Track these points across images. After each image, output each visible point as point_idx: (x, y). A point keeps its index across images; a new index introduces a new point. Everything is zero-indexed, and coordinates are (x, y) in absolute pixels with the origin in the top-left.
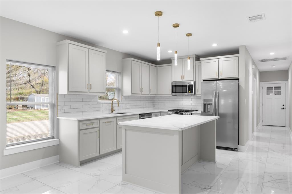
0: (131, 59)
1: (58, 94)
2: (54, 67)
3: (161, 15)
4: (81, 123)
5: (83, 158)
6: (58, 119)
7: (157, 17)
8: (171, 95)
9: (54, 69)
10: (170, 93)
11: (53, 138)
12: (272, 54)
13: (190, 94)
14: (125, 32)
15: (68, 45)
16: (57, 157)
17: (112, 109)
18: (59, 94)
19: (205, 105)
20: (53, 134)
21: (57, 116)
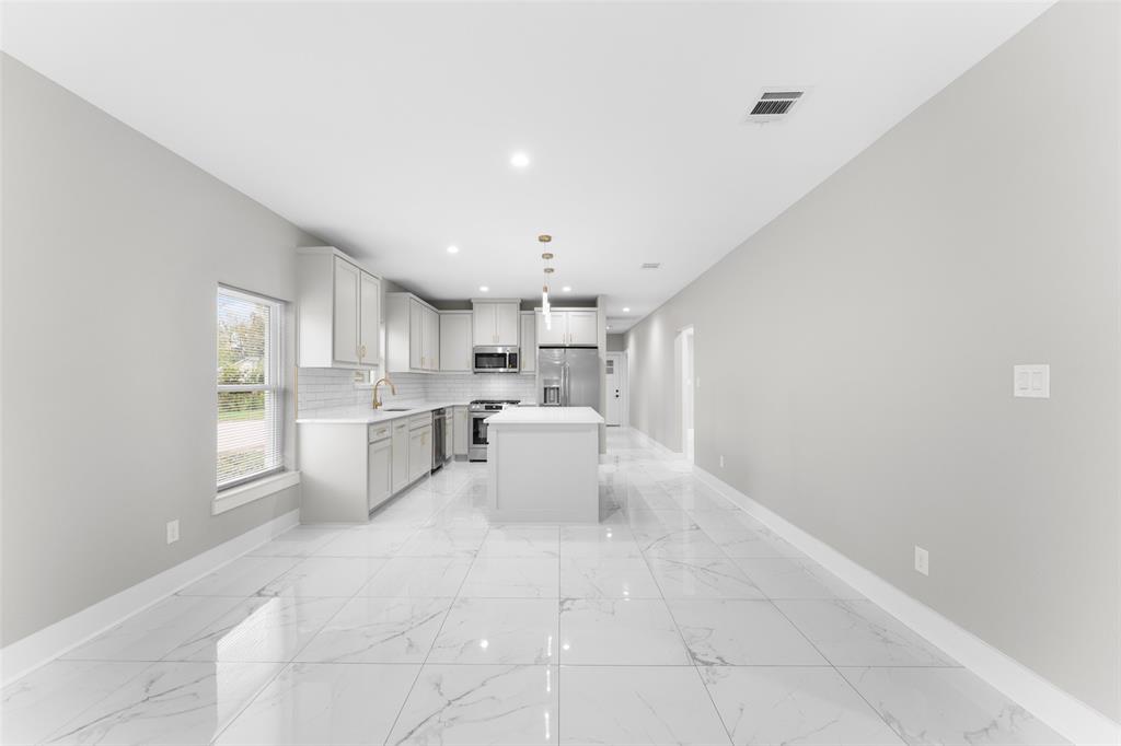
0: (412, 295)
1: (297, 365)
2: (286, 303)
3: (549, 240)
4: (372, 428)
5: (375, 503)
6: (298, 424)
7: (543, 243)
8: (471, 373)
9: (286, 311)
10: (470, 369)
11: (282, 470)
12: (626, 310)
13: (511, 370)
14: (453, 250)
15: (334, 259)
16: (296, 512)
17: (375, 401)
18: (301, 366)
19: (545, 389)
20: (283, 462)
21: (297, 418)
